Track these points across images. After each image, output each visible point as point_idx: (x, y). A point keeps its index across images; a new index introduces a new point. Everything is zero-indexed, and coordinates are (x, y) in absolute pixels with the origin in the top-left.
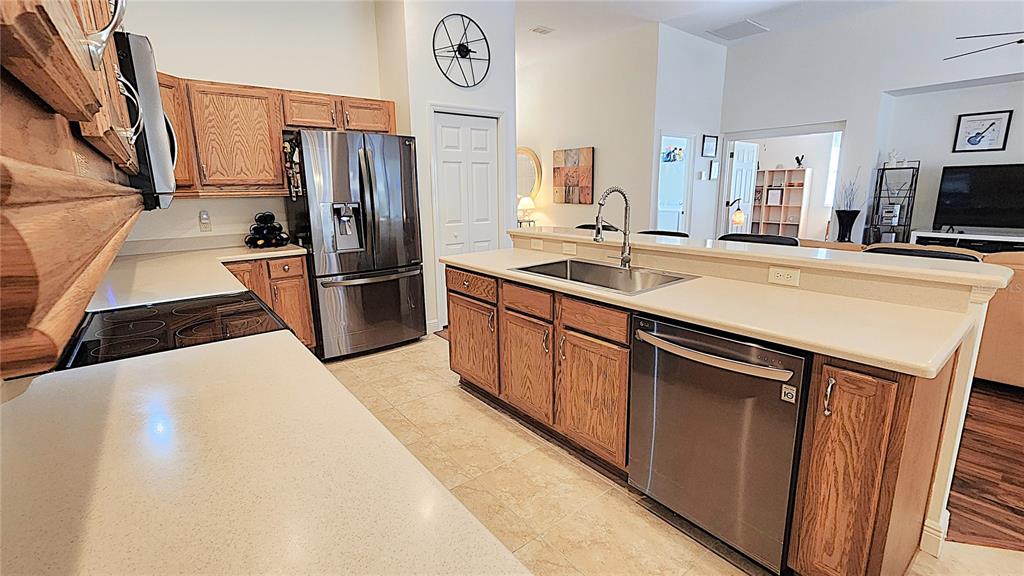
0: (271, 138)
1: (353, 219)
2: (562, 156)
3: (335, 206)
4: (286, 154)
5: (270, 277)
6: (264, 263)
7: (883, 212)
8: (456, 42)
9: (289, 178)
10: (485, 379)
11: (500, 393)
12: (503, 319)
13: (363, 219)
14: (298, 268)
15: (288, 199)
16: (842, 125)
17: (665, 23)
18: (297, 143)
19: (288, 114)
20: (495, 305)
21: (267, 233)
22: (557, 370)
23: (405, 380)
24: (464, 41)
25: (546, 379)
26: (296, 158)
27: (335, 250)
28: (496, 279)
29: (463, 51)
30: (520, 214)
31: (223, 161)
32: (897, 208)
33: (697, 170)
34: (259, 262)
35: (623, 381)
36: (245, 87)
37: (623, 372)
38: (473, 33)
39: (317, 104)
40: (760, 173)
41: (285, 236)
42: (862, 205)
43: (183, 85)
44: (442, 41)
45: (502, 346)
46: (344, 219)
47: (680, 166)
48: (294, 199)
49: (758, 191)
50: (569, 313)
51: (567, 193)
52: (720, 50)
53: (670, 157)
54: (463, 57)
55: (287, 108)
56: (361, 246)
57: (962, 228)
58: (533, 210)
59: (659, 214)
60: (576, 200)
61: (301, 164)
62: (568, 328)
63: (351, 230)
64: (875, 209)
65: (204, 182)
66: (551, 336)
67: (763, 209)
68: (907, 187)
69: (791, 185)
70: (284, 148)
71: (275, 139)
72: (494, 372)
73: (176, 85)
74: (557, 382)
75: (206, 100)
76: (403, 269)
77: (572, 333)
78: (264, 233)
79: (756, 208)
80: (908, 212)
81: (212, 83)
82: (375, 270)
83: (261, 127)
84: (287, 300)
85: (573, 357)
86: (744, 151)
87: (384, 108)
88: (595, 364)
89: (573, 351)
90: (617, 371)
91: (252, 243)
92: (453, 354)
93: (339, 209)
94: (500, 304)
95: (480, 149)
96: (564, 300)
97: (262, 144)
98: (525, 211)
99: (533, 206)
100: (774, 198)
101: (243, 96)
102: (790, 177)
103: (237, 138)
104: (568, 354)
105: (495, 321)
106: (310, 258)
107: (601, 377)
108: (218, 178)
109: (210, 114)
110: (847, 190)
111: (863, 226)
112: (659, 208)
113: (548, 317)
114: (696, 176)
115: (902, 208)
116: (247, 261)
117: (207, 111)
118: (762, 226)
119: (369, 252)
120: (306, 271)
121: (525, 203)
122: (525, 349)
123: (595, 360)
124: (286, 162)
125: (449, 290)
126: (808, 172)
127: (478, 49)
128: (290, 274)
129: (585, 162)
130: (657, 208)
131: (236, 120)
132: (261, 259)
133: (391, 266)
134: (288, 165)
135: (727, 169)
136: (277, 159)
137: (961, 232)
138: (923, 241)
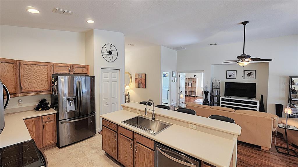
0: (48, 77)
1: (73, 102)
2: (137, 75)
3: (68, 98)
4: (53, 81)
5: (42, 121)
6: (41, 118)
7: (214, 92)
8: (108, 51)
9: (53, 89)
10: (113, 154)
11: (118, 159)
12: (119, 137)
13: (77, 101)
14: (53, 118)
15: (52, 95)
16: (203, 71)
17: (162, 46)
18: (57, 79)
19: (54, 70)
20: (117, 132)
21: (43, 106)
22: (135, 154)
23: (87, 154)
24: (110, 50)
25: (132, 157)
26: (56, 84)
27: (67, 111)
28: (117, 125)
29: (110, 53)
30: (125, 90)
31: (29, 84)
32: (217, 91)
33: (172, 80)
34: (38, 117)
35: (153, 161)
36: (40, 62)
37: (153, 158)
38: (113, 48)
39: (64, 67)
40: (186, 79)
41: (49, 106)
42: (209, 90)
43: (18, 62)
44: (104, 50)
45: (118, 145)
46: (71, 101)
47: (167, 78)
48: (54, 95)
49: (186, 83)
50: (138, 139)
51: (139, 85)
52: (175, 52)
53: (165, 76)
54: (110, 54)
55: (54, 68)
56: (75, 109)
57: (230, 96)
58: (129, 89)
59: (163, 90)
60: (141, 87)
61: (57, 86)
62: (138, 142)
63: (73, 105)
64: (212, 91)
65: (21, 91)
66: (133, 144)
67: (188, 88)
68: (218, 86)
69: (193, 82)
70: (52, 80)
71: (49, 77)
72: (116, 152)
73: (15, 62)
74: (135, 158)
75: (26, 66)
76: (90, 115)
77: (139, 144)
78: (42, 106)
79: (186, 87)
80: (219, 92)
81: (29, 61)
82: (80, 116)
83: (45, 74)
84: (48, 129)
85: (139, 151)
86: (182, 75)
87: (86, 67)
88: (145, 155)
89: (139, 150)
90: (151, 157)
91: (37, 109)
92: (103, 145)
93: (69, 99)
94: (118, 132)
95: (114, 78)
96: (136, 134)
97: (44, 79)
98: (127, 89)
99: (129, 88)
100: (190, 85)
101: (39, 65)
102: (193, 80)
103: (36, 77)
104: (138, 150)
105: (117, 137)
106: (57, 114)
107: (147, 159)
108: (27, 90)
109: (26, 71)
110: (206, 87)
111: (210, 95)
112: (163, 89)
113: (132, 138)
114: (171, 81)
115: (218, 91)
116: (34, 117)
117: (26, 70)
118: (187, 91)
119: (78, 111)
120: (56, 118)
121: (127, 87)
122: (125, 147)
123: (145, 153)
124: (52, 84)
125: (103, 125)
126: (197, 79)
127: (114, 52)
128: (50, 120)
129: (143, 77)
130: (162, 89)
131: (36, 72)
132: (40, 116)
133: (85, 113)
134: (53, 85)
135: (179, 79)
136: (49, 83)
137: (230, 98)
138: (223, 100)
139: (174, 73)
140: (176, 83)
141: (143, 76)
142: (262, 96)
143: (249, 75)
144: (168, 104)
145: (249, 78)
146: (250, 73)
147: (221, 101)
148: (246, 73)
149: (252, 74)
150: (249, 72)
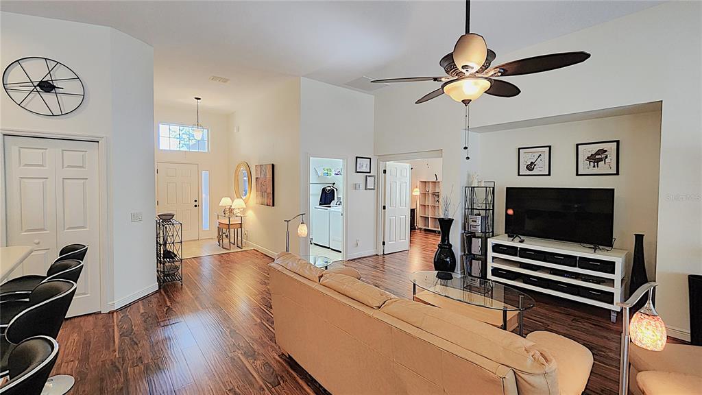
8: (37, 79)
24: (48, 79)
29: (44, 87)
32: (479, 218)
33: (352, 182)
44: (16, 78)
51: (262, 196)
54: (48, 91)
60: (266, 203)
64: (466, 218)
86: (396, 168)
95: (73, 166)
114: (351, 186)
121: (239, 203)
129: (269, 175)
137: (522, 241)
138: (497, 248)
139: (363, 163)
142: (639, 238)
143: (595, 159)
145: (596, 171)
146: (597, 153)
147: (490, 254)
148: (586, 151)
149: (606, 157)
150: (594, 149)
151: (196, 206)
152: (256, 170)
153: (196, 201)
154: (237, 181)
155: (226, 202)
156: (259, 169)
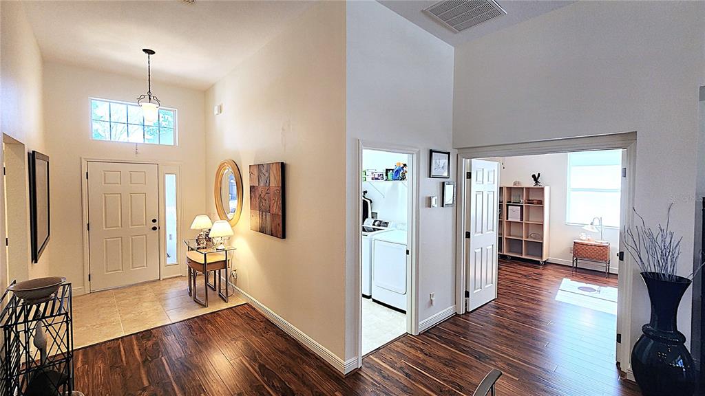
16: (626, 140)
51: (261, 218)
60: (269, 230)
67: (504, 224)
69: (530, 202)
86: (482, 169)
100: (514, 214)
102: (528, 195)
114: (424, 201)
118: (504, 241)
126: (546, 190)
129: (275, 182)
135: (464, 191)
139: (440, 161)
140: (449, 213)
141: (272, 179)
144: (404, 312)
151: (154, 229)
152: (251, 174)
153: (154, 221)
154: (219, 190)
155: (201, 223)
156: (256, 173)
